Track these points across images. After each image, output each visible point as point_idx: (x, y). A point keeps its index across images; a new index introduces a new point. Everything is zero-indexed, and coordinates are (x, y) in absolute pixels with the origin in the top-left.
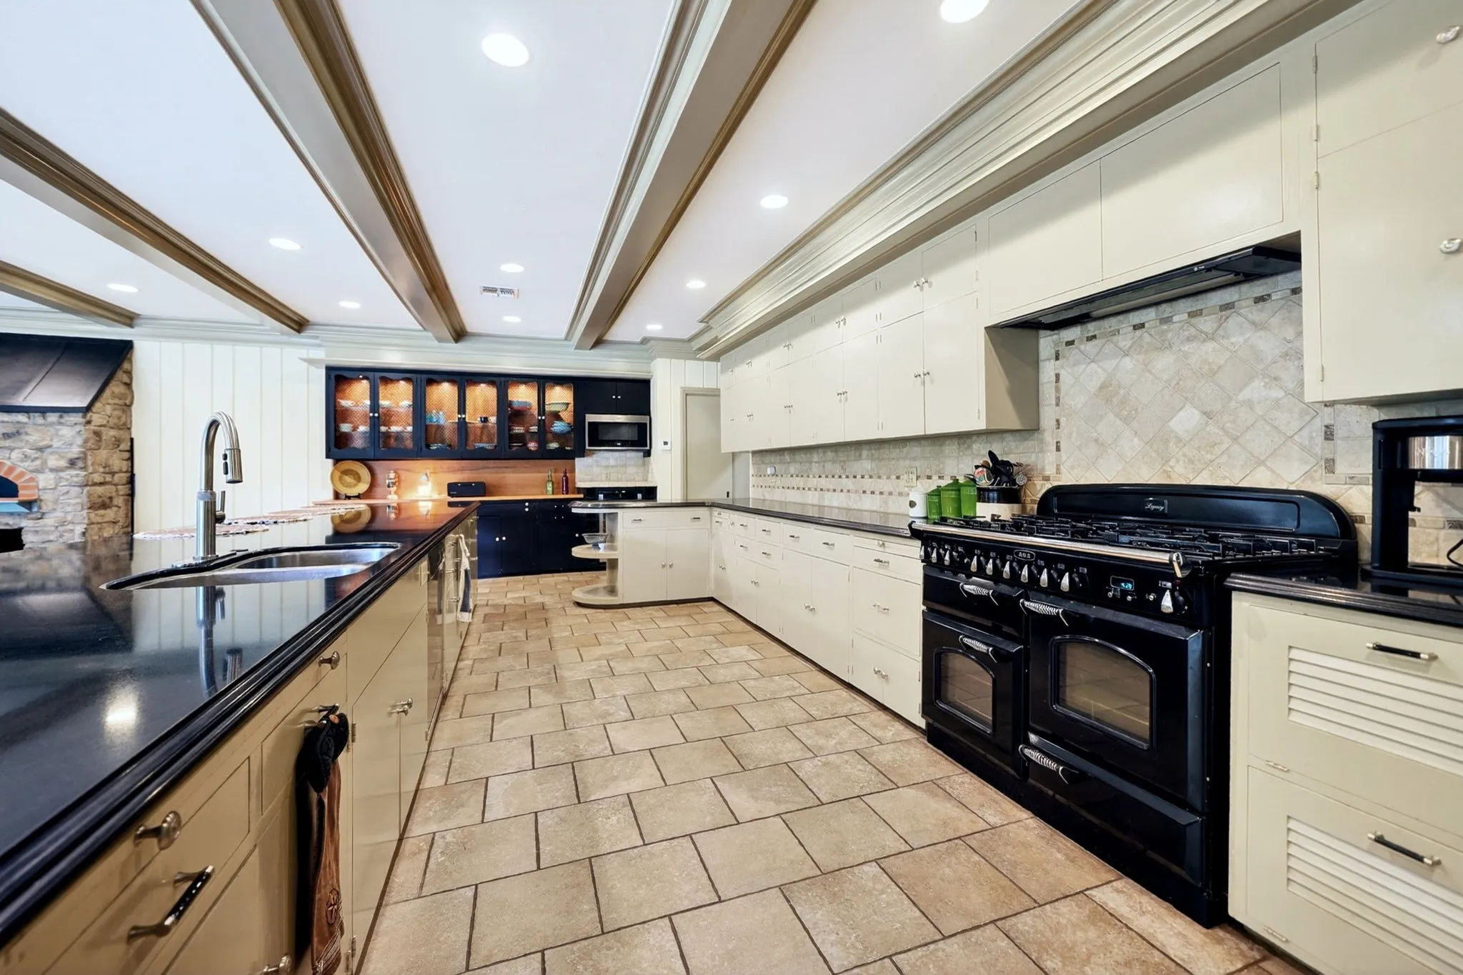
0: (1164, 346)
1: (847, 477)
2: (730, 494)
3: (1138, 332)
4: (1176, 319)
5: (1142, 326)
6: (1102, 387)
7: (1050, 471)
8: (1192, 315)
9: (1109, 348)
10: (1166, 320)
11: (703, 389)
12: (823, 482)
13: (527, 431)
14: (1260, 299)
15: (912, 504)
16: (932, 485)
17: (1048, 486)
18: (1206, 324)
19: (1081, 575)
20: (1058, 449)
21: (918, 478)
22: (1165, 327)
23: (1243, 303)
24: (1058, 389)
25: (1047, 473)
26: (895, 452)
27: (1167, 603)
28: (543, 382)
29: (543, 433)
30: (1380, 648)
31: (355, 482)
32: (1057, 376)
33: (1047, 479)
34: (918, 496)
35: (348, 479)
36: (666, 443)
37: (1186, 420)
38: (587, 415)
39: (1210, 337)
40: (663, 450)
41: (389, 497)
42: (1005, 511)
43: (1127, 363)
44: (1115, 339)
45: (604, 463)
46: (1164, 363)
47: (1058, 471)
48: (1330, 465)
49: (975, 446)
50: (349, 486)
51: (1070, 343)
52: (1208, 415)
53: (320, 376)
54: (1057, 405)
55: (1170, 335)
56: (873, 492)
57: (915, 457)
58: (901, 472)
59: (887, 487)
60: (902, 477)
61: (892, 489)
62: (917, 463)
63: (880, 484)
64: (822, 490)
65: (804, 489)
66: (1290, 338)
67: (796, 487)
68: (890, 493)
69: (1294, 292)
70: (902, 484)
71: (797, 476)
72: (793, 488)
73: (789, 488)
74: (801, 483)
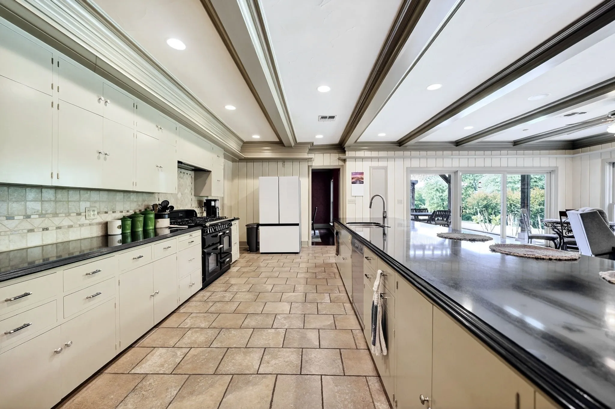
14: (187, 174)
21: (98, 213)
48: (192, 205)
52: (182, 195)
56: (47, 229)
57: (95, 202)
58: (82, 210)
59: (66, 222)
60: (83, 214)
61: (72, 223)
62: (97, 205)
63: (57, 221)
66: (189, 182)
68: (70, 226)
69: (190, 174)
70: (83, 218)
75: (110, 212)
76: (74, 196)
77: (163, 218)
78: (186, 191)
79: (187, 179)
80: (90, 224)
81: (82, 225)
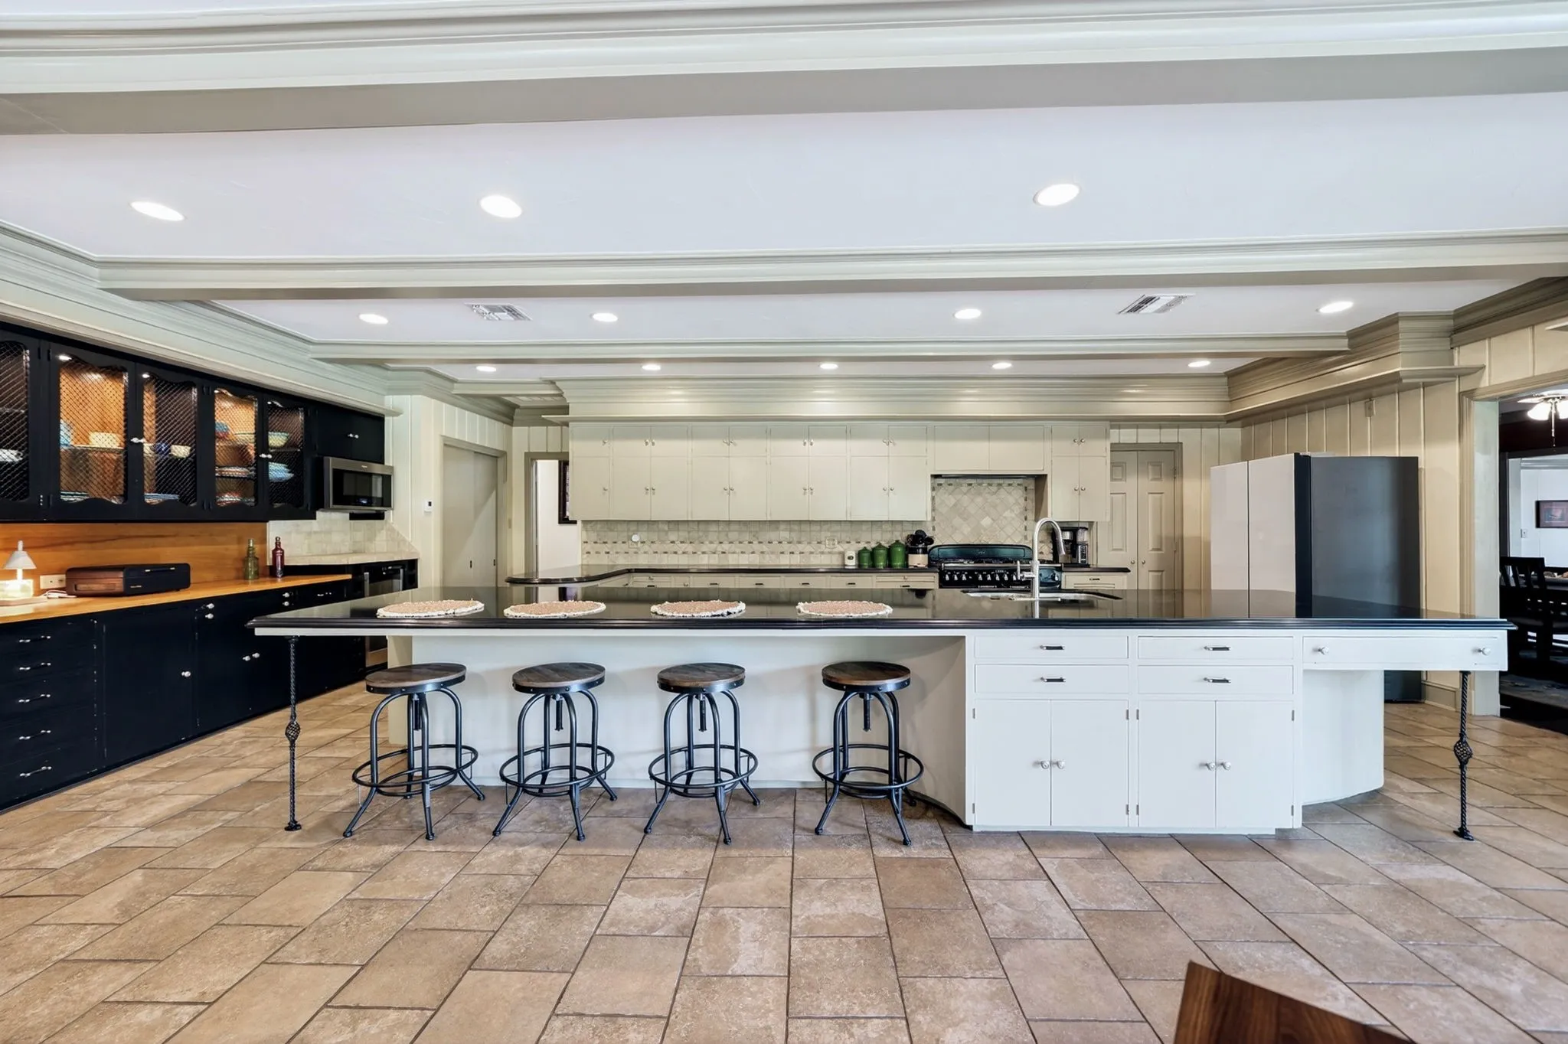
0: (980, 494)
1: (760, 543)
3: (970, 487)
5: (971, 484)
6: (955, 504)
9: (958, 490)
10: (980, 484)
11: (456, 440)
12: (726, 546)
14: (1010, 485)
15: (847, 558)
16: (861, 546)
18: (994, 488)
20: (934, 529)
21: (839, 543)
29: (264, 480)
34: (851, 554)
36: (430, 504)
38: (329, 459)
39: (994, 493)
40: (426, 513)
43: (965, 498)
44: (960, 487)
46: (979, 500)
48: (1026, 538)
49: (885, 528)
51: (942, 485)
52: (994, 520)
54: (933, 510)
55: (981, 491)
56: (793, 553)
57: (836, 531)
58: (823, 539)
59: (808, 549)
60: (823, 543)
61: (813, 550)
62: (839, 535)
63: (800, 547)
64: (724, 553)
65: (695, 553)
66: (1017, 497)
67: (680, 552)
68: (812, 553)
69: (1019, 485)
70: (823, 546)
71: (682, 542)
72: (676, 553)
73: (666, 553)
74: (690, 548)
75: (853, 542)
76: (816, 527)
77: (916, 553)
78: (1007, 514)
79: (1010, 493)
80: (830, 553)
81: (822, 553)
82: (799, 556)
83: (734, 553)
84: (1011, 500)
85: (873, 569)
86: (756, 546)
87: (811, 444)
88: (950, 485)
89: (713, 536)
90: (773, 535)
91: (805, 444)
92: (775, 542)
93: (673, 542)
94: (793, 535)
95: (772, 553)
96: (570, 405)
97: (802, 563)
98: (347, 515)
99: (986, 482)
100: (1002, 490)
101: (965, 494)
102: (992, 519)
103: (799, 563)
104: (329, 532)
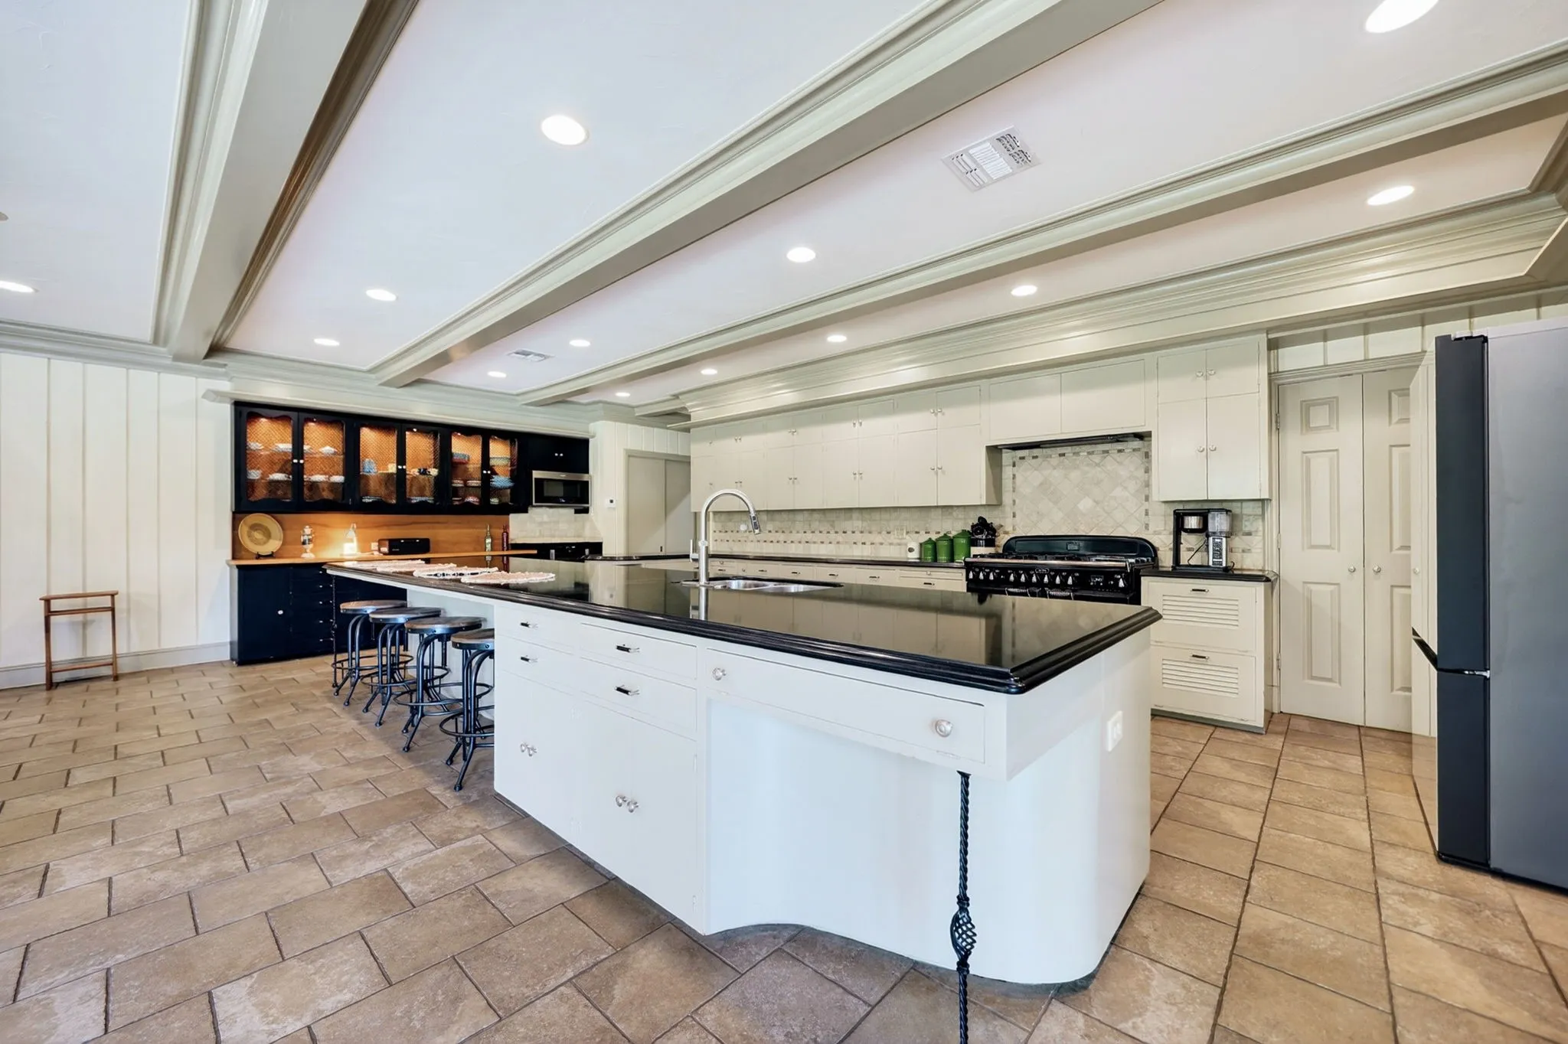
0: (1076, 467)
1: (836, 532)
2: (663, 548)
3: (1062, 458)
4: (1081, 454)
5: (1064, 455)
6: (1041, 484)
7: (1009, 529)
8: (1089, 453)
9: (1045, 464)
10: (1076, 454)
11: (642, 452)
12: (809, 536)
13: (466, 485)
14: (1120, 451)
15: (911, 550)
16: (924, 538)
17: (1007, 537)
18: (1096, 458)
19: (1076, 577)
20: (1014, 516)
21: (907, 533)
22: (1074, 457)
23: (1113, 451)
24: (1014, 483)
25: (1007, 530)
26: (885, 515)
27: (1121, 584)
28: (486, 435)
29: (486, 488)
30: (1194, 590)
31: (265, 539)
32: (1014, 476)
33: (1006, 533)
34: (915, 546)
35: (258, 535)
36: (612, 501)
37: (1085, 504)
38: (534, 472)
39: (1097, 465)
40: (609, 508)
41: (304, 555)
42: (991, 550)
43: (1056, 473)
44: (1049, 459)
45: (538, 519)
46: (1075, 475)
47: (1014, 529)
48: (1147, 526)
49: (955, 514)
50: (257, 542)
51: (1022, 458)
52: (1097, 502)
53: (226, 412)
54: (1014, 491)
55: (1078, 462)
56: (864, 543)
57: (904, 519)
58: (892, 529)
59: (878, 539)
60: (892, 532)
61: (883, 541)
62: (907, 523)
63: (871, 537)
64: (807, 542)
65: (785, 542)
66: (1132, 470)
67: (775, 541)
68: (881, 544)
69: (1134, 450)
70: (892, 536)
71: (777, 532)
72: (772, 542)
73: (765, 541)
74: (781, 537)
75: (919, 533)
78: (1118, 492)
79: (1120, 463)
80: (899, 544)
81: (891, 544)
82: (870, 546)
83: (815, 543)
84: (1123, 472)
85: (934, 563)
86: (832, 536)
87: (861, 423)
88: (1035, 457)
89: (799, 525)
90: (848, 525)
91: (854, 424)
92: (849, 532)
93: (770, 532)
94: (865, 524)
95: (846, 543)
96: (692, 414)
97: (873, 555)
98: (573, 511)
99: (1084, 449)
100: (1109, 458)
101: (1055, 469)
102: (1095, 501)
103: (869, 554)
104: (557, 522)
